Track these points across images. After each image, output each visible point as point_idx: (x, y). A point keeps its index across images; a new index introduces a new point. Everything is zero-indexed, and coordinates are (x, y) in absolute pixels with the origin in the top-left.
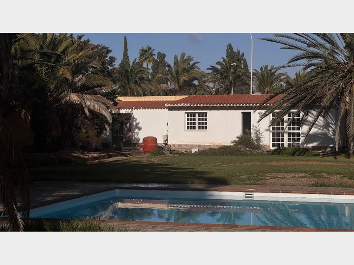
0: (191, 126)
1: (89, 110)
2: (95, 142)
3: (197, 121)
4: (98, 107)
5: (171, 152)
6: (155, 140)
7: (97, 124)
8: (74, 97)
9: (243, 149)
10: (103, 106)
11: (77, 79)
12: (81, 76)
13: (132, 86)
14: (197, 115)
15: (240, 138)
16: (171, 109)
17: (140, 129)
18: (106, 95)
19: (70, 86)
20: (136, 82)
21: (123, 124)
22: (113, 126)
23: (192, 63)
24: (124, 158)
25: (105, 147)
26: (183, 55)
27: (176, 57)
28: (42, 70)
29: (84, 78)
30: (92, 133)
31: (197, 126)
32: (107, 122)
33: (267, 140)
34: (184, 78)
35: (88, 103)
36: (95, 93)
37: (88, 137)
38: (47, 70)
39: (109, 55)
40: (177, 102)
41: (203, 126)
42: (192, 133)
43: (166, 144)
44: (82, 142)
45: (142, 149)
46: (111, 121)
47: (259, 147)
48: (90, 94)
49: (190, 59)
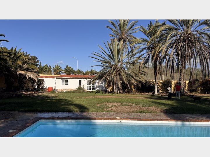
0: (63, 83)
1: (29, 77)
2: (31, 88)
3: (65, 82)
4: (32, 76)
5: (58, 91)
6: (52, 88)
7: (32, 82)
8: (23, 72)
9: (81, 91)
10: (34, 76)
11: (24, 66)
12: (26, 65)
13: (43, 72)
14: (65, 80)
15: (79, 87)
16: (57, 78)
17: (45, 83)
18: (36, 72)
19: (22, 68)
20: (44, 71)
21: (41, 82)
22: (38, 83)
23: (60, 67)
24: (41, 94)
25: (35, 90)
26: (57, 65)
27: (55, 66)
28: (10, 62)
29: (27, 66)
30: (30, 85)
31: (65, 83)
32: (36, 82)
33: (86, 88)
34: (58, 71)
35: (28, 75)
36: (31, 71)
37: (28, 86)
38: (12, 62)
39: (37, 60)
40: (59, 76)
41: (67, 84)
42: (63, 85)
43: (55, 89)
44: (26, 88)
45: (47, 91)
46: (37, 81)
47: (84, 90)
48: (29, 71)
49: (59, 66)
